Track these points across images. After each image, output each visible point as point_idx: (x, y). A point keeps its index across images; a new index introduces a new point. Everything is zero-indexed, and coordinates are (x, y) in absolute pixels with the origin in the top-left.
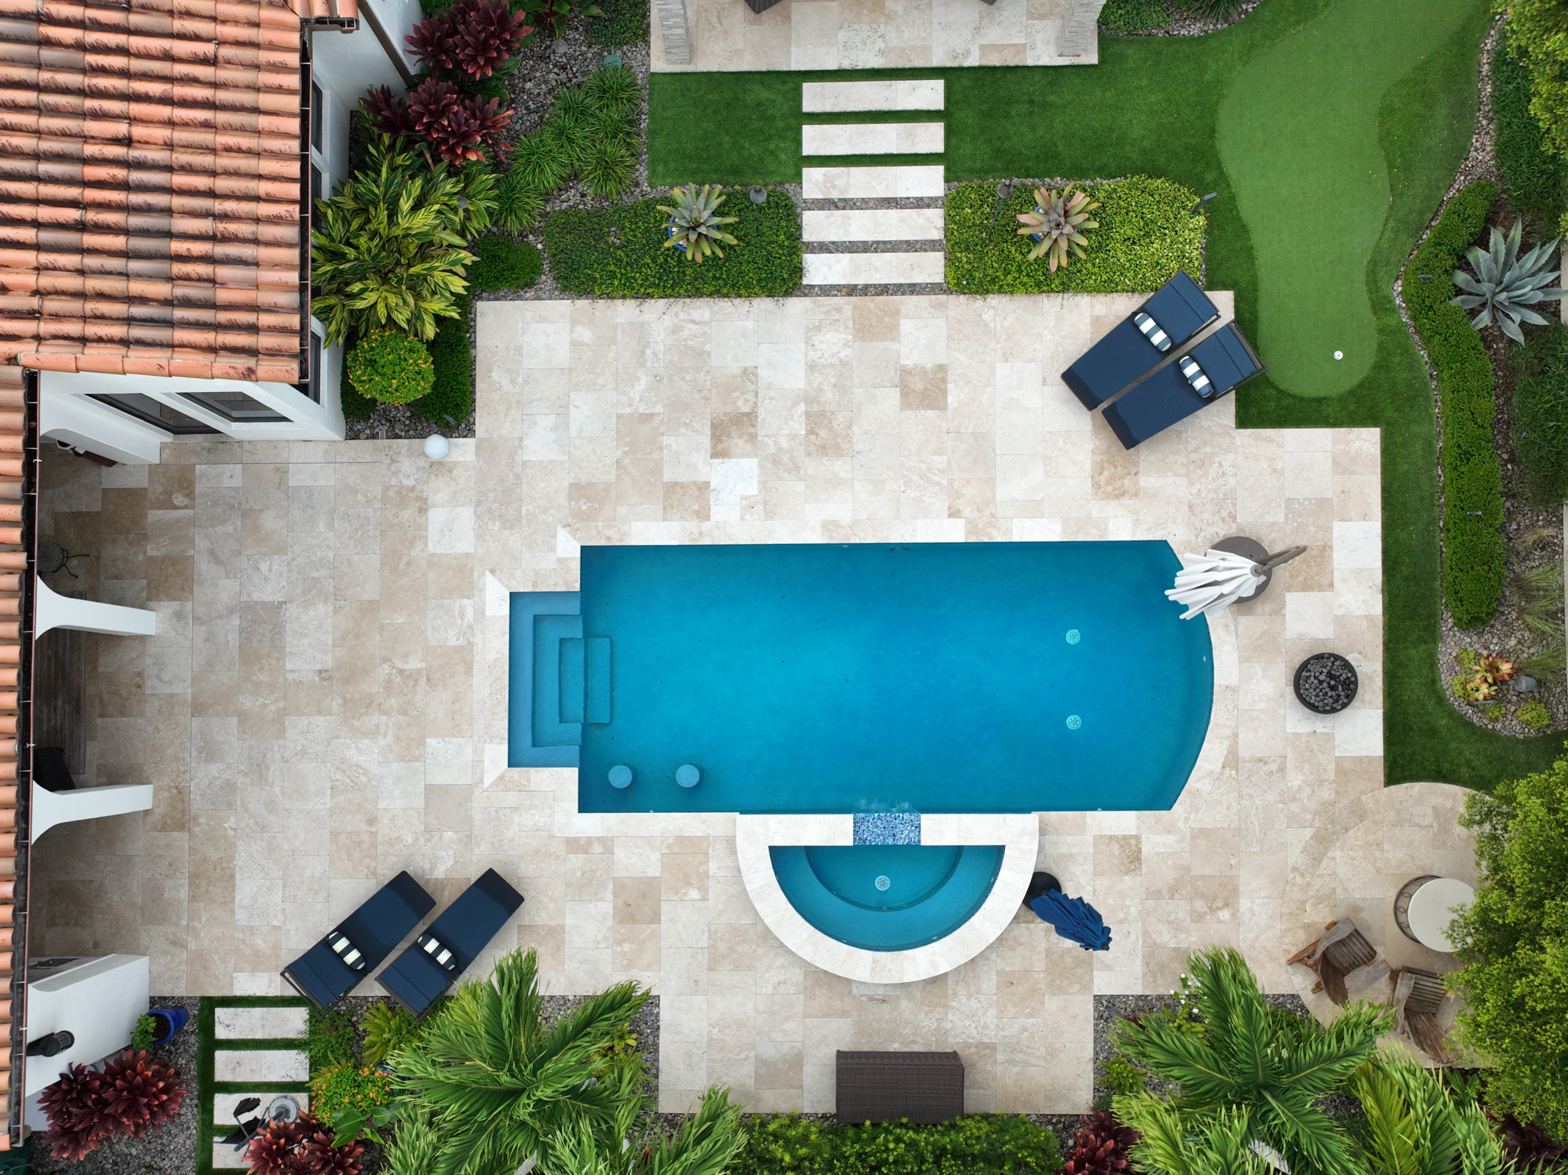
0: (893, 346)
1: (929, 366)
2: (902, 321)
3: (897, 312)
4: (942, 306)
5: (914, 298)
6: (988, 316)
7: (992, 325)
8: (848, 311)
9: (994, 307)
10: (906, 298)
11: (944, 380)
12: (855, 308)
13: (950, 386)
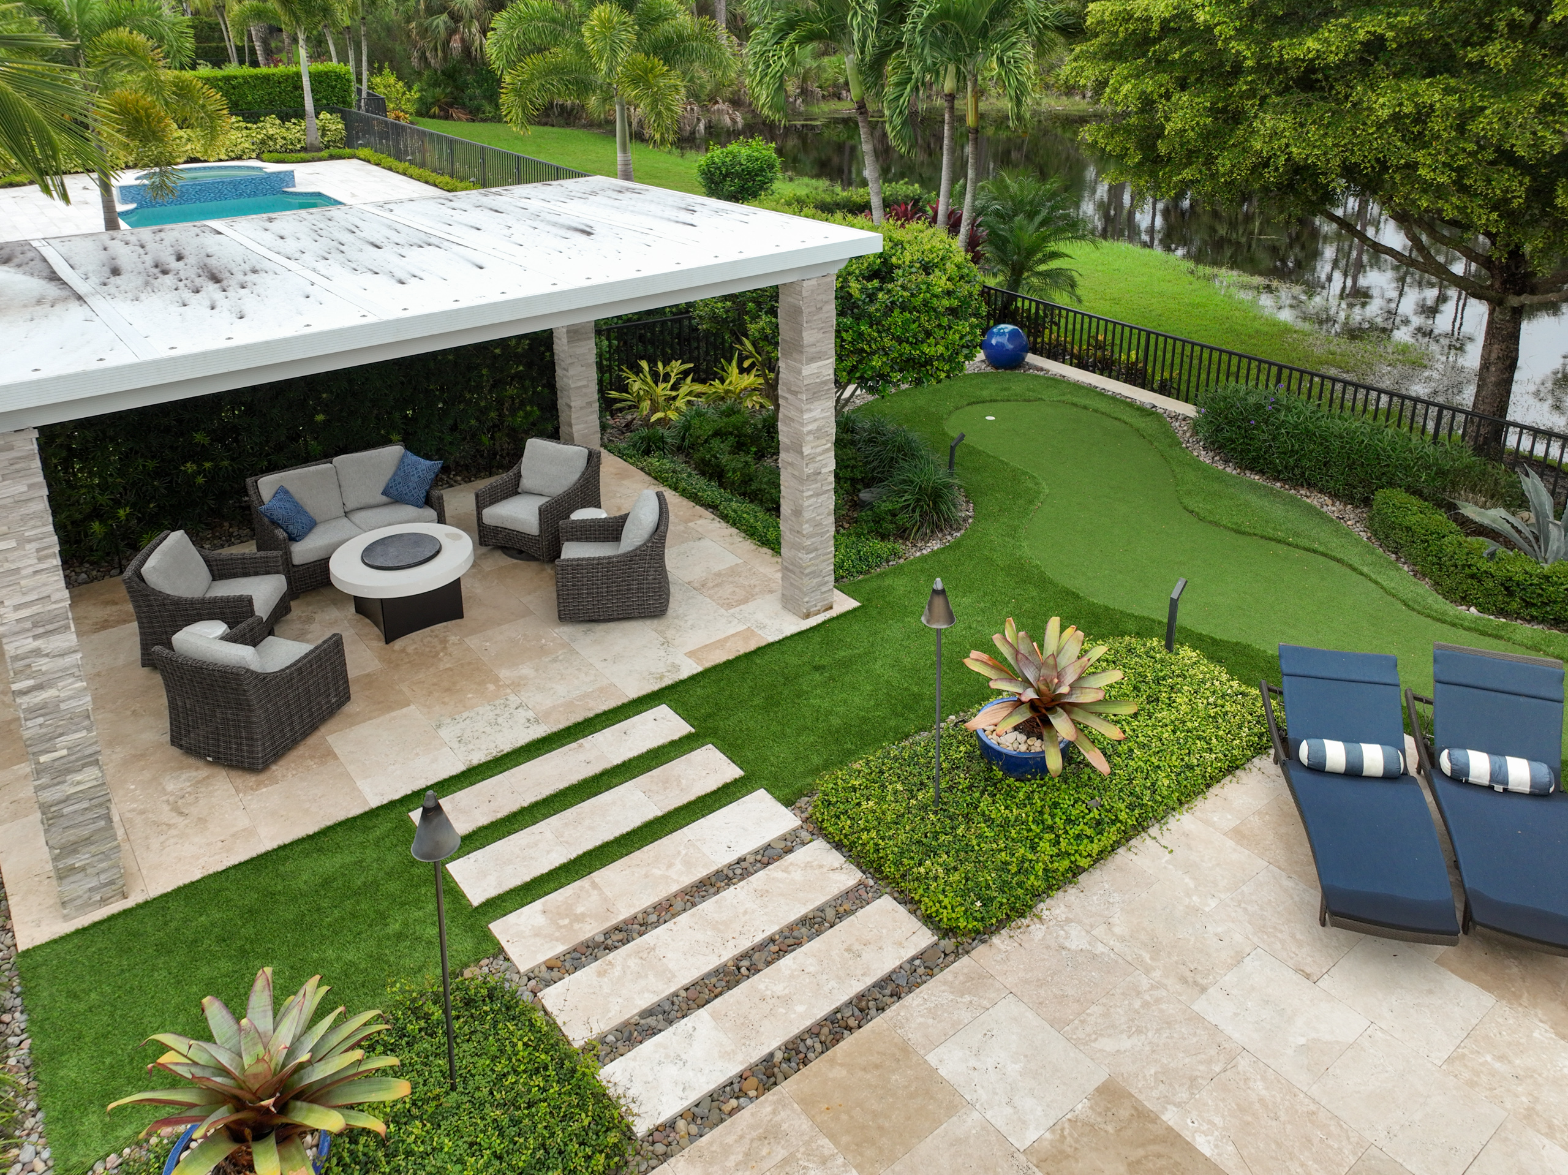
0: (967, 1123)
1: (1082, 1107)
2: (932, 1059)
3: (905, 1049)
4: (980, 980)
5: (912, 1000)
6: (1076, 939)
7: (1100, 948)
8: (796, 1122)
9: (1068, 921)
10: (895, 1010)
11: (1143, 1115)
12: (807, 1103)
13: (1170, 1117)
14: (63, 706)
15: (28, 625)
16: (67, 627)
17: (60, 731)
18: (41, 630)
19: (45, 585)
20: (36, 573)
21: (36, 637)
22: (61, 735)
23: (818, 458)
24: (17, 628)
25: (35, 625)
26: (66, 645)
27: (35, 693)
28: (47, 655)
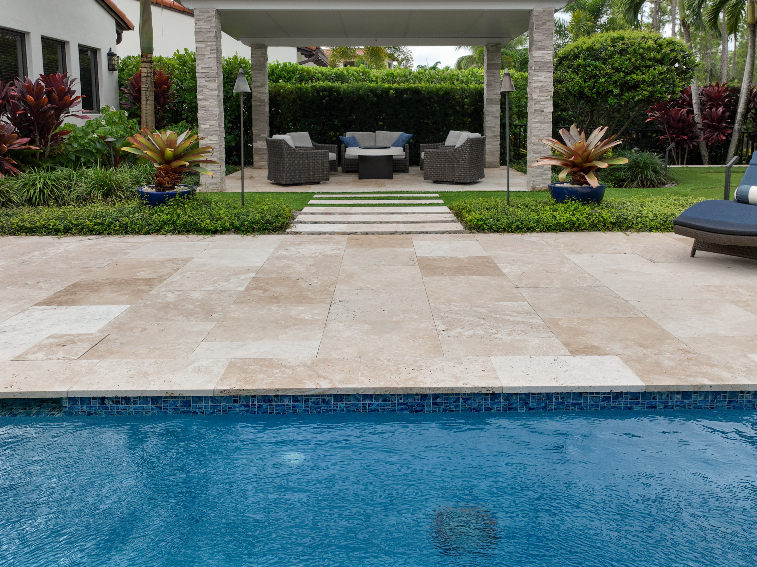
14: (210, 109)
15: (204, 76)
16: (215, 81)
17: (208, 118)
18: (208, 79)
19: (211, 63)
20: (209, 58)
21: (206, 81)
22: (208, 120)
23: (542, 103)
24: (201, 76)
25: (206, 77)
26: (214, 87)
27: (203, 101)
28: (208, 89)
